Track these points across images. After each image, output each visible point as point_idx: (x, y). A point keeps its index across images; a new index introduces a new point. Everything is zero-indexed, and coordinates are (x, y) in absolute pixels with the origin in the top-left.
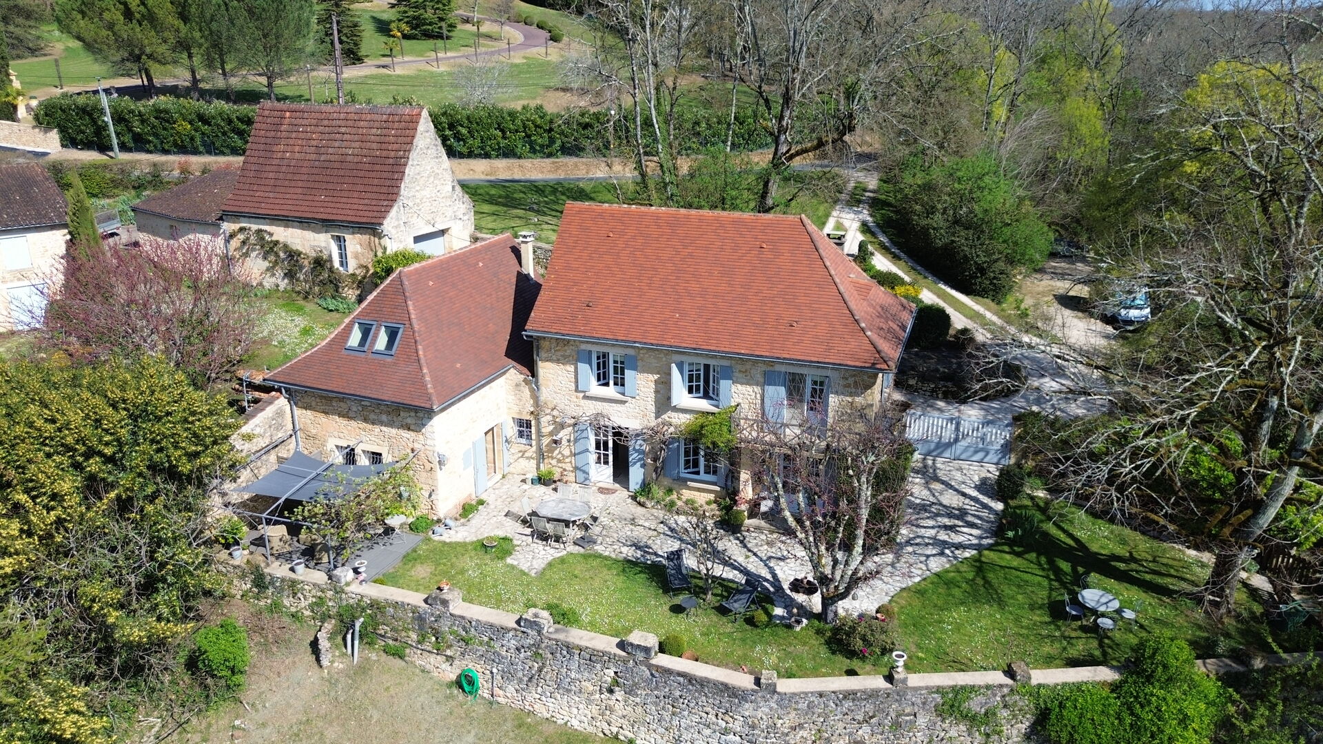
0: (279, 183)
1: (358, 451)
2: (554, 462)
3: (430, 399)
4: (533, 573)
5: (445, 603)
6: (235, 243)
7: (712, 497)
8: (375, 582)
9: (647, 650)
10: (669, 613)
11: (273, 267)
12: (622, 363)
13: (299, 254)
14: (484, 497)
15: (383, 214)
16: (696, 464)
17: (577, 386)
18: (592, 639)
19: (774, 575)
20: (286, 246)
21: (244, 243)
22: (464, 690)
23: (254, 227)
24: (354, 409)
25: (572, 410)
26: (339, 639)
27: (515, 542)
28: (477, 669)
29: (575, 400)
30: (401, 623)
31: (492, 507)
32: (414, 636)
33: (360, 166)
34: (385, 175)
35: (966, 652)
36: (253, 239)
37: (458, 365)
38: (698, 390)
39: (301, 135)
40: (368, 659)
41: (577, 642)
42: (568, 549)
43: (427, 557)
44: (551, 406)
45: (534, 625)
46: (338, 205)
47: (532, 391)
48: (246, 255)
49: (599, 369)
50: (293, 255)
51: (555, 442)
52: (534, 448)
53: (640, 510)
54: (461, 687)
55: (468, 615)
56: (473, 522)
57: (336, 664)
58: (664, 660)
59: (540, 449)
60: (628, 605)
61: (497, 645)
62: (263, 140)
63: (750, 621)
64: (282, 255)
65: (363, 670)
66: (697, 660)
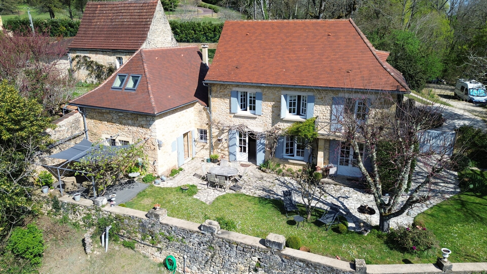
0: (94, 35)
1: (117, 140)
2: (219, 151)
3: (153, 110)
4: (208, 203)
5: (157, 216)
6: (74, 63)
7: (301, 168)
8: (119, 205)
9: (279, 245)
10: (287, 225)
11: (91, 73)
12: (254, 98)
13: (102, 66)
14: (182, 167)
15: (139, 46)
16: (292, 151)
17: (230, 111)
18: (244, 238)
19: (344, 206)
20: (96, 63)
21: (78, 63)
22: (167, 268)
23: (83, 55)
24: (115, 118)
25: (227, 123)
26: (98, 238)
27: (198, 188)
28: (175, 256)
29: (229, 118)
30: (132, 228)
31: (186, 172)
32: (139, 236)
33: (130, 26)
34: (141, 29)
35: (471, 250)
36: (82, 61)
37: (169, 96)
38: (294, 112)
39: (104, 15)
40: (113, 249)
41: (235, 239)
42: (227, 191)
43: (150, 194)
44: (217, 121)
45: (209, 229)
46: (119, 43)
47: (207, 114)
48: (79, 68)
49: (241, 102)
50: (99, 67)
51: (219, 140)
52: (208, 144)
53: (264, 174)
54: (166, 266)
55: (170, 223)
56: (176, 178)
57: (95, 252)
58: (289, 251)
59: (211, 143)
60: (262, 220)
61: (187, 242)
62: (88, 18)
63: (336, 230)
64: (95, 67)
65: (110, 255)
66: (309, 252)
